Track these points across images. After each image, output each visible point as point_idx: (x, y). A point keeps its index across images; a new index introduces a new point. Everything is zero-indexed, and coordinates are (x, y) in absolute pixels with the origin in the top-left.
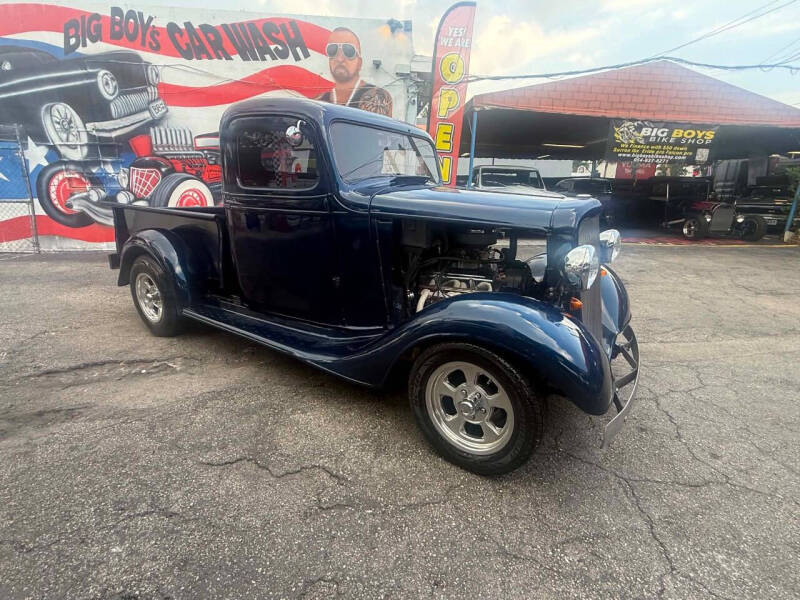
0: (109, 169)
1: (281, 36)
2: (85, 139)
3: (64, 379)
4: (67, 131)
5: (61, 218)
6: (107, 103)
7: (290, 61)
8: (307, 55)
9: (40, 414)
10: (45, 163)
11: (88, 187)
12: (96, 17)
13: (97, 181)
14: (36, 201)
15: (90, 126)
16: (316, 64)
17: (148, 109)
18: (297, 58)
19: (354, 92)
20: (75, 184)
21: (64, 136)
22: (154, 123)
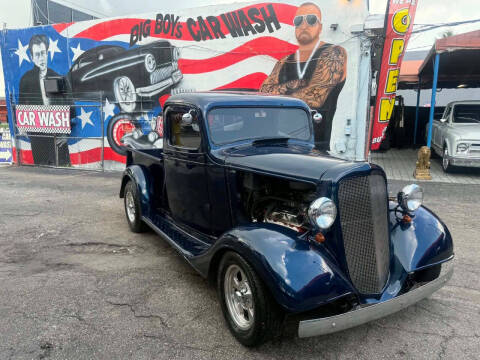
0: (146, 117)
1: (260, 17)
2: (134, 99)
3: (77, 249)
4: (126, 94)
5: (117, 149)
6: (149, 74)
7: (266, 33)
8: (278, 27)
9: (59, 264)
10: (113, 115)
11: (133, 129)
12: (148, 21)
13: (138, 125)
14: (106, 138)
15: (138, 90)
16: (286, 33)
17: (171, 77)
18: (271, 31)
19: (314, 51)
20: (127, 127)
21: (124, 97)
22: (174, 86)
